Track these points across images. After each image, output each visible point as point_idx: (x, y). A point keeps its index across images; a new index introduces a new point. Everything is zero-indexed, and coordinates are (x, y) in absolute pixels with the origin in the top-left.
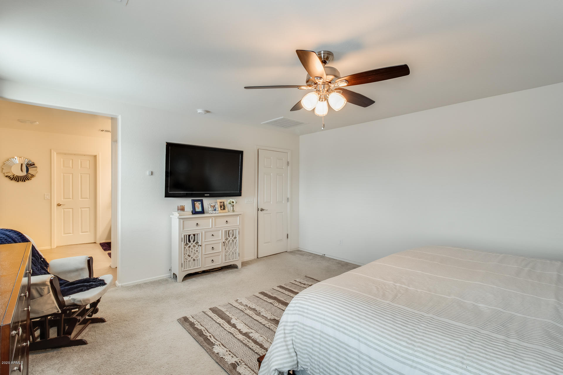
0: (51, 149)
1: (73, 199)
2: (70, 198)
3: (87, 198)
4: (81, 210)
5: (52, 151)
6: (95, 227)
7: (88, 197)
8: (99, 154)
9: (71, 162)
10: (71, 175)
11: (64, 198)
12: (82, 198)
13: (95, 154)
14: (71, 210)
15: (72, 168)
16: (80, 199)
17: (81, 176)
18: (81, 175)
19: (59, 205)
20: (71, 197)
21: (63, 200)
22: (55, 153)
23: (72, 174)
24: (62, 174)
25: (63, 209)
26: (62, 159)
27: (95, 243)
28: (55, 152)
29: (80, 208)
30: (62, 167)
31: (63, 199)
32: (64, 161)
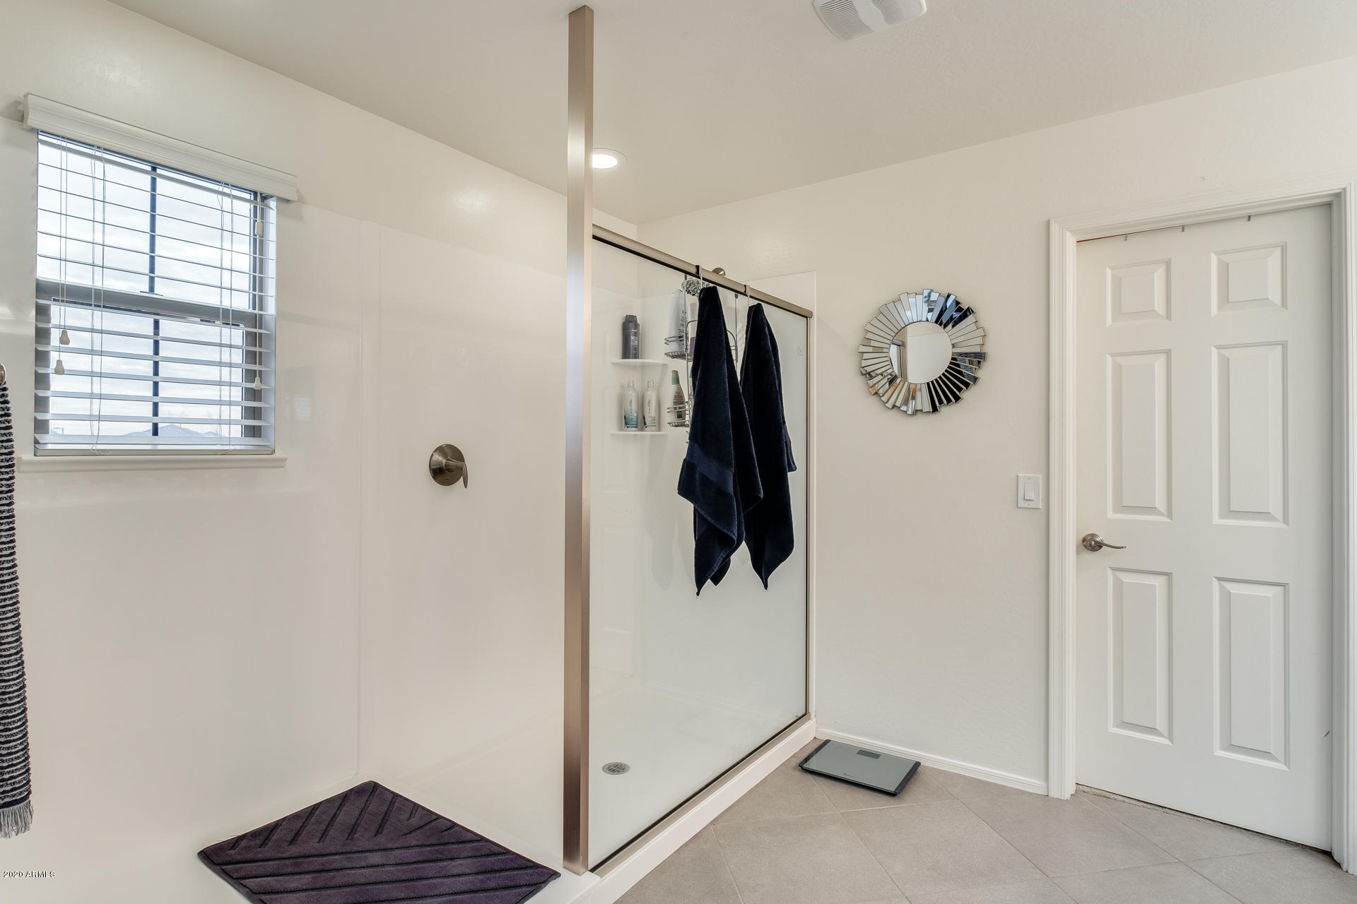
0: (1048, 224)
1: (1170, 515)
2: (1152, 510)
3: (1265, 515)
4: (1226, 596)
5: (1055, 228)
6: (1328, 733)
7: (1275, 508)
9: (1159, 276)
10: (1159, 363)
11: (1121, 507)
12: (1228, 512)
13: (1330, 185)
14: (1159, 582)
15: (1169, 316)
16: (1217, 520)
17: (1225, 365)
18: (1221, 356)
19: (1092, 544)
20: (1160, 503)
21: (1112, 516)
22: (1071, 241)
23: (1168, 353)
24: (1109, 359)
25: (1113, 569)
26: (1109, 272)
27: (1328, 854)
28: (1068, 234)
29: (1220, 579)
30: (1109, 322)
31: (1115, 511)
32: (1117, 282)
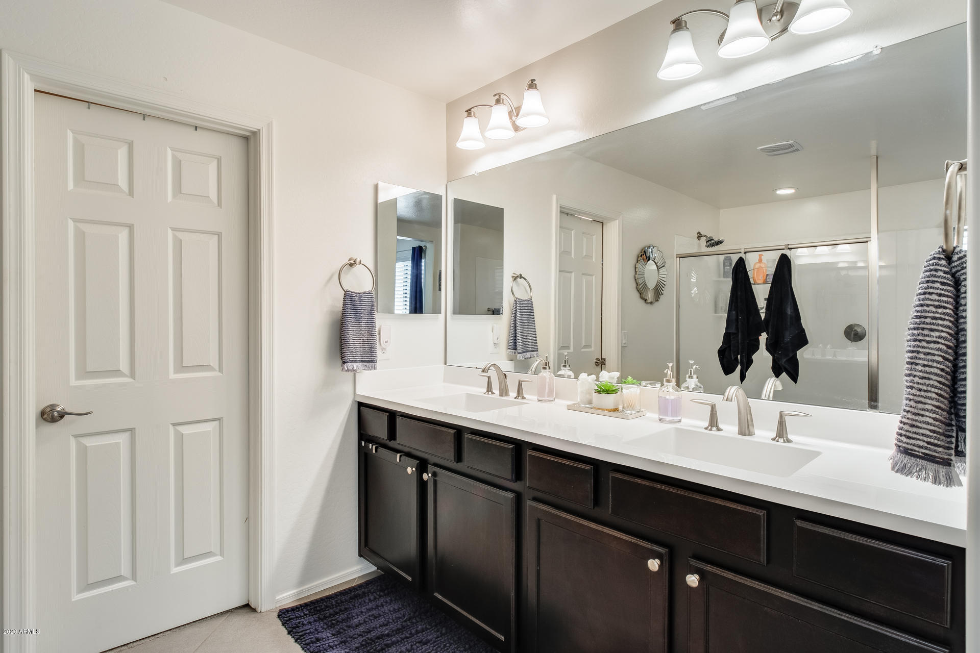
1: (133, 376)
2: (117, 373)
3: (207, 367)
4: (180, 438)
6: (247, 519)
7: (213, 360)
8: (270, 126)
9: (122, 154)
10: (123, 236)
11: (84, 373)
12: (181, 367)
13: (249, 123)
14: (122, 440)
15: (131, 193)
16: (172, 376)
17: (178, 245)
18: (175, 237)
19: (52, 416)
20: (124, 366)
21: (73, 382)
23: (131, 227)
24: (71, 224)
25: (76, 436)
26: (70, 137)
27: (246, 606)
29: (174, 425)
30: (71, 186)
31: (78, 377)
32: (80, 150)
